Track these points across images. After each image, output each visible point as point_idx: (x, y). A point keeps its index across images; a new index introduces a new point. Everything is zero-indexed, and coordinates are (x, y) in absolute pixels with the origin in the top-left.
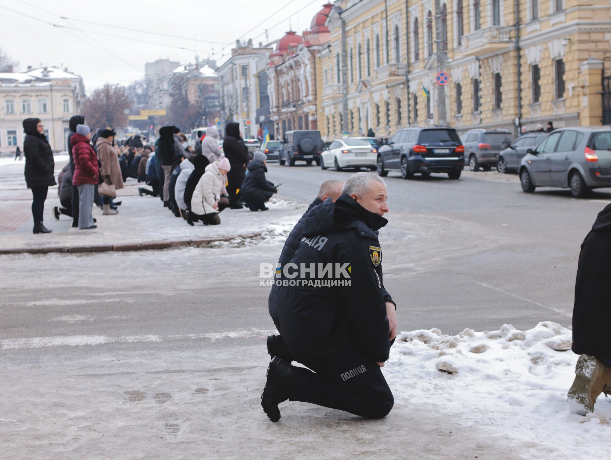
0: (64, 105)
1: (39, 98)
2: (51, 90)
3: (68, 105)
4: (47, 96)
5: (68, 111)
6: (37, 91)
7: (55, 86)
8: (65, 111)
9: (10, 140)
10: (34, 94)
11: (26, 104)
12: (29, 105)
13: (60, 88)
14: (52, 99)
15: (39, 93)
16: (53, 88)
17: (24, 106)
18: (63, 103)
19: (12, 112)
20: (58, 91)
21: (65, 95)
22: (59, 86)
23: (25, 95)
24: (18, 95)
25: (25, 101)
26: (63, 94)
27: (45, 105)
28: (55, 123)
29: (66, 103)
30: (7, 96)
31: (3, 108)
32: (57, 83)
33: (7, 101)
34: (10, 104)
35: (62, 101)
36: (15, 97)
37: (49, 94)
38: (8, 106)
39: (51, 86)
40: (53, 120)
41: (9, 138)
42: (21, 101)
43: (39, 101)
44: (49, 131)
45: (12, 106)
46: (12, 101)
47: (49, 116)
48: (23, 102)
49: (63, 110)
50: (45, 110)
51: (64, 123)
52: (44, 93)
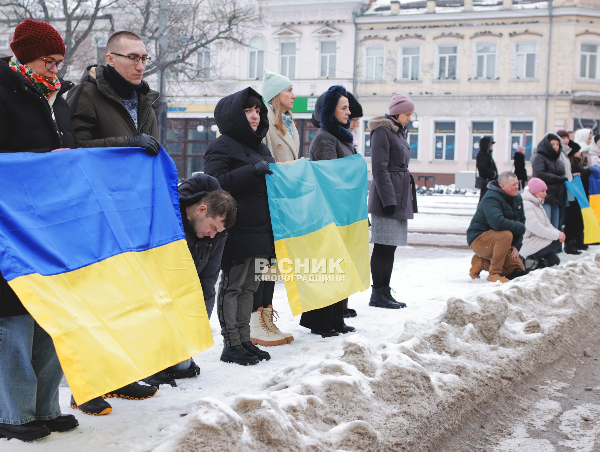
0: (584, 58)
1: (517, 38)
2: (552, 18)
3: (593, 59)
5: (593, 75)
6: (515, 22)
7: (560, 7)
8: (583, 74)
9: (439, 145)
10: (506, 30)
11: (485, 55)
12: (492, 58)
13: (575, 12)
14: (550, 44)
15: (519, 29)
16: (555, 12)
17: (480, 59)
18: (579, 53)
19: (452, 74)
20: (568, 20)
21: (587, 32)
22: (575, 6)
23: (484, 34)
24: (467, 32)
26: (582, 29)
27: (531, 58)
28: (552, 104)
29: (588, 54)
30: (443, 35)
31: (431, 65)
33: (442, 50)
34: (447, 56)
35: (579, 47)
36: (461, 37)
38: (442, 60)
39: (551, 8)
40: (548, 97)
41: (439, 139)
42: (474, 49)
43: (518, 47)
44: (535, 127)
45: (453, 59)
46: (455, 49)
47: (538, 88)
48: (479, 51)
49: (578, 72)
50: (530, 72)
51: (574, 105)
52: (532, 28)
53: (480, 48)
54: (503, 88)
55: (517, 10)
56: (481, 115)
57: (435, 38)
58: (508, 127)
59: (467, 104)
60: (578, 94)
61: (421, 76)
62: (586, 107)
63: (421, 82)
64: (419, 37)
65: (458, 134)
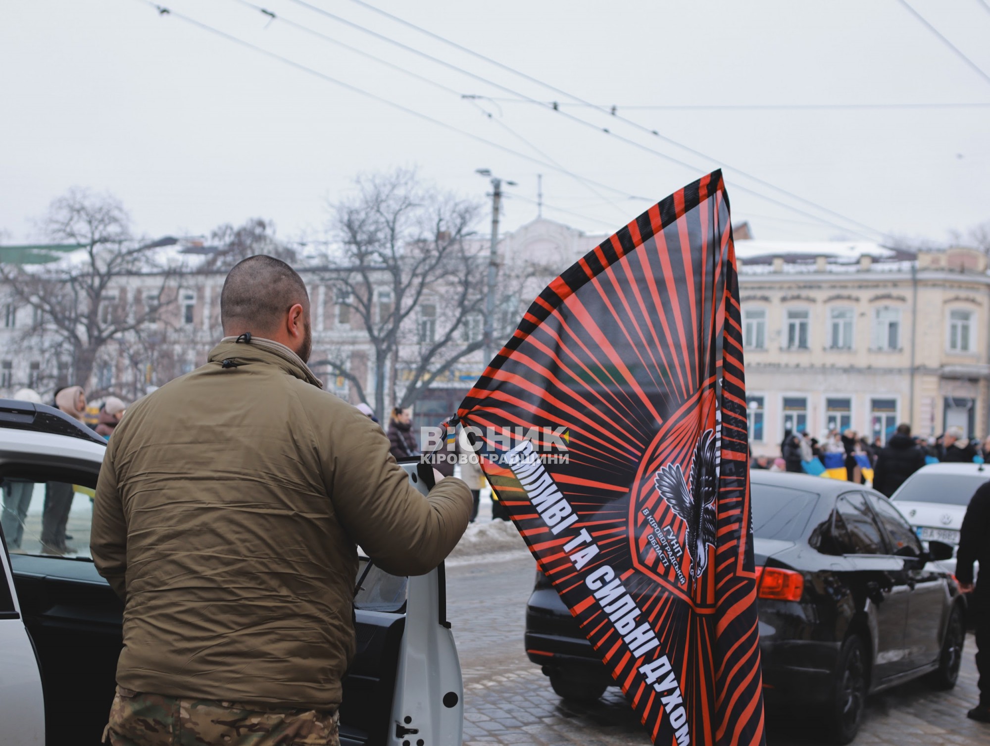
0: (954, 327)
1: (878, 304)
2: (916, 283)
3: (965, 329)
4: (902, 299)
5: (965, 347)
6: (876, 285)
7: (924, 269)
8: (953, 345)
10: (865, 295)
11: (841, 322)
12: (848, 326)
13: (940, 276)
14: (914, 312)
15: (881, 292)
16: (921, 276)
17: (835, 327)
18: (948, 322)
19: (803, 345)
20: (935, 284)
21: (958, 299)
22: (942, 270)
23: (839, 297)
24: (820, 295)
25: (841, 315)
26: (951, 295)
27: (893, 326)
28: (918, 380)
29: (959, 323)
31: (779, 333)
32: (935, 261)
33: (792, 315)
34: (797, 322)
35: (948, 314)
36: (813, 300)
37: (907, 293)
38: (792, 327)
39: (914, 270)
40: (915, 371)
41: (788, 418)
42: (829, 314)
43: (878, 313)
44: (899, 406)
45: (803, 327)
46: (805, 315)
47: (901, 361)
48: (834, 317)
49: (947, 344)
50: (893, 342)
51: (944, 383)
52: (895, 292)
53: (836, 313)
54: (862, 360)
55: (876, 272)
56: (837, 390)
57: (784, 299)
58: (868, 405)
59: (820, 378)
60: (947, 369)
61: (767, 344)
62: (958, 383)
63: (766, 351)
64: (765, 299)
65: (809, 412)
